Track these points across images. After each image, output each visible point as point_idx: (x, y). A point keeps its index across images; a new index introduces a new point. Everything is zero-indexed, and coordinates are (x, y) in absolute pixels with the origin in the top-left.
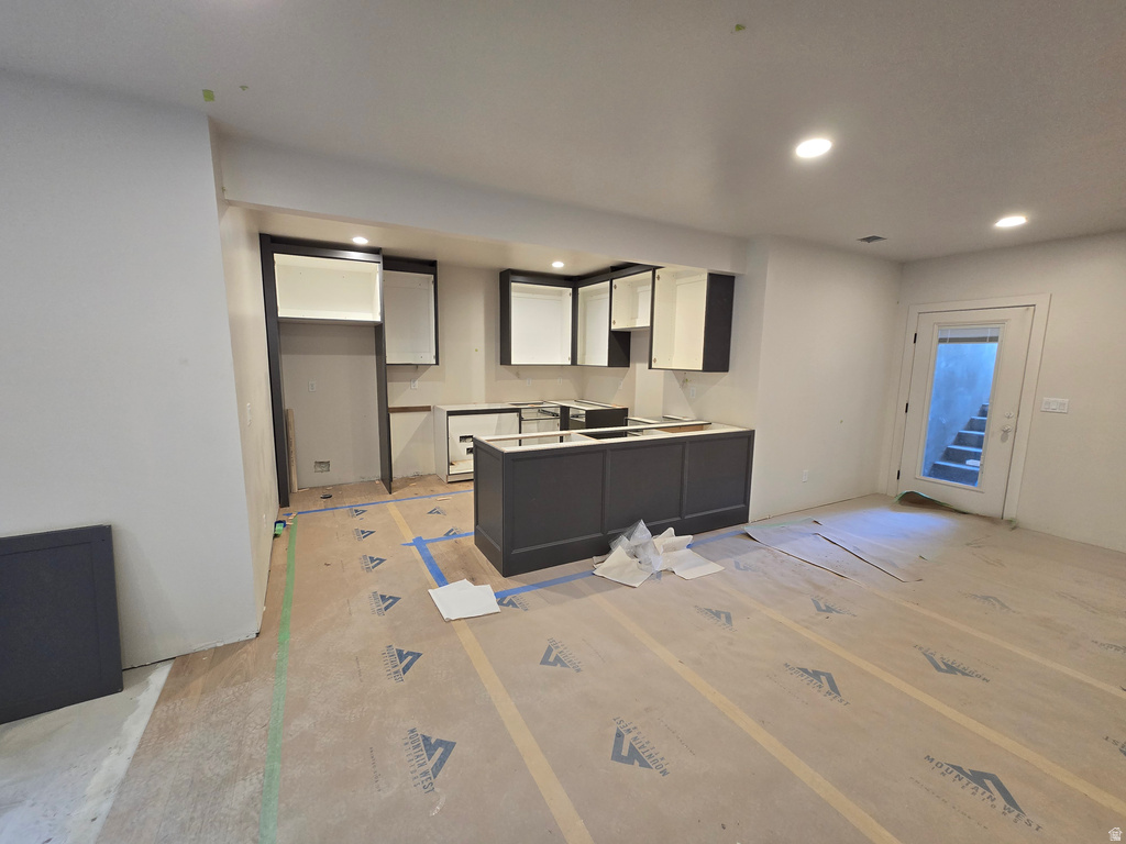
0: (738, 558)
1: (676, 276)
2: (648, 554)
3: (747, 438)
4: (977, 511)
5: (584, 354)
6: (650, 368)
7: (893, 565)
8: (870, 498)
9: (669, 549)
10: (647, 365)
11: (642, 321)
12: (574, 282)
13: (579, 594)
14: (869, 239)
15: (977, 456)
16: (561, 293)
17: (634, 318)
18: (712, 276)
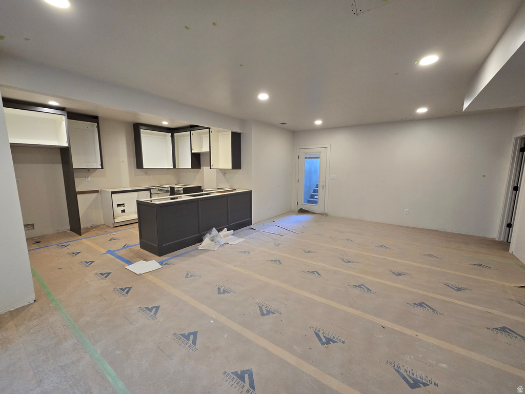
0: (250, 236)
1: (218, 131)
2: (218, 239)
3: (249, 193)
4: (318, 212)
5: (178, 163)
6: (211, 168)
7: (296, 230)
8: (290, 212)
9: (226, 236)
10: (209, 167)
11: (205, 149)
12: (172, 131)
13: (195, 256)
14: (283, 124)
15: (317, 195)
16: (165, 136)
17: (201, 147)
18: (232, 132)
